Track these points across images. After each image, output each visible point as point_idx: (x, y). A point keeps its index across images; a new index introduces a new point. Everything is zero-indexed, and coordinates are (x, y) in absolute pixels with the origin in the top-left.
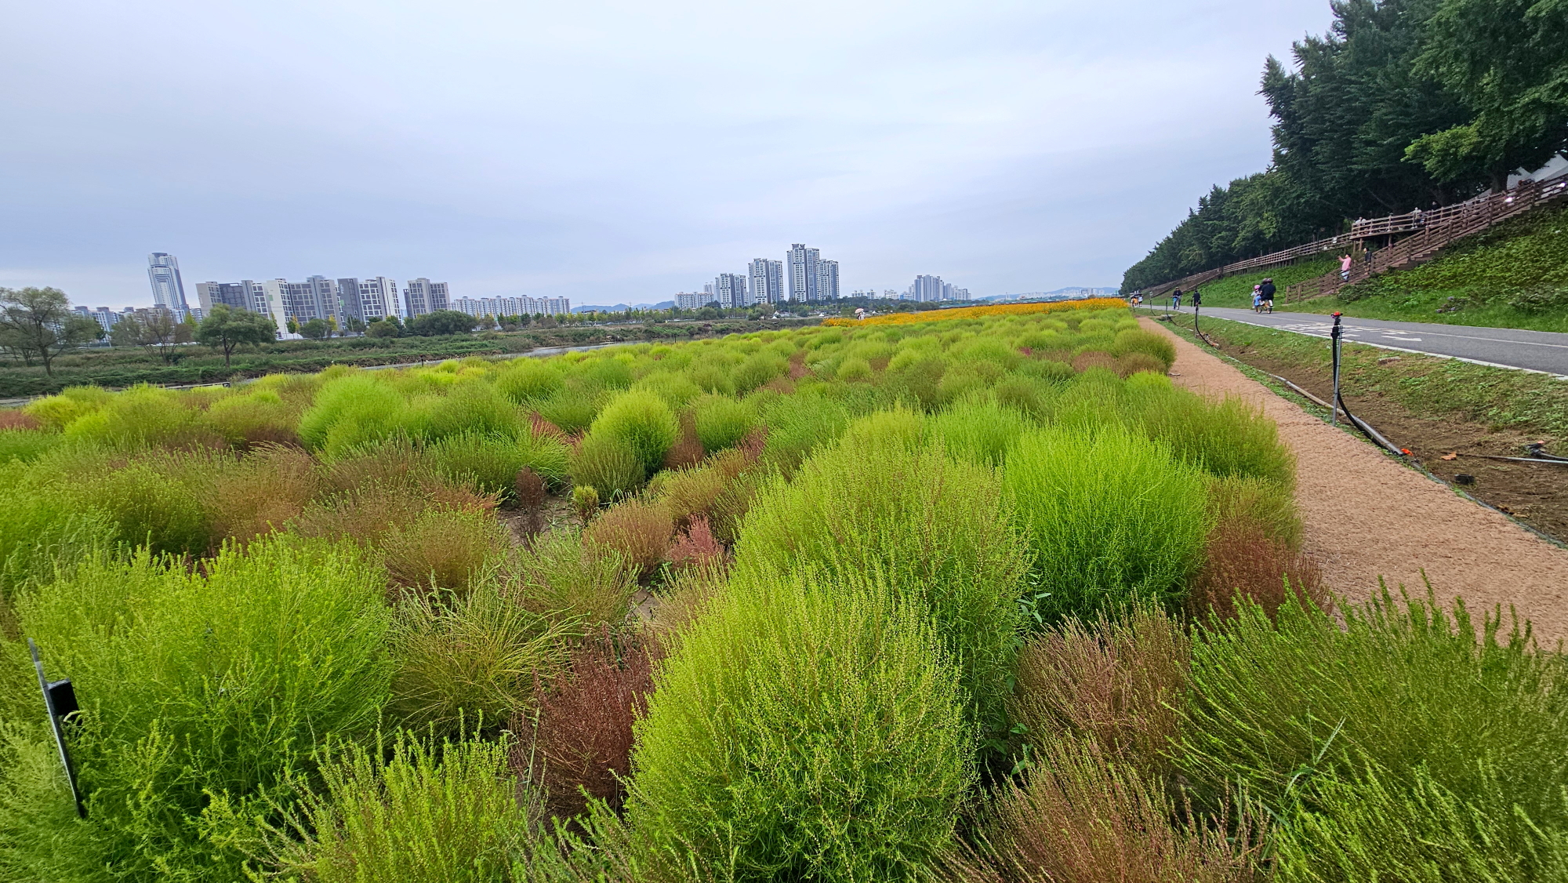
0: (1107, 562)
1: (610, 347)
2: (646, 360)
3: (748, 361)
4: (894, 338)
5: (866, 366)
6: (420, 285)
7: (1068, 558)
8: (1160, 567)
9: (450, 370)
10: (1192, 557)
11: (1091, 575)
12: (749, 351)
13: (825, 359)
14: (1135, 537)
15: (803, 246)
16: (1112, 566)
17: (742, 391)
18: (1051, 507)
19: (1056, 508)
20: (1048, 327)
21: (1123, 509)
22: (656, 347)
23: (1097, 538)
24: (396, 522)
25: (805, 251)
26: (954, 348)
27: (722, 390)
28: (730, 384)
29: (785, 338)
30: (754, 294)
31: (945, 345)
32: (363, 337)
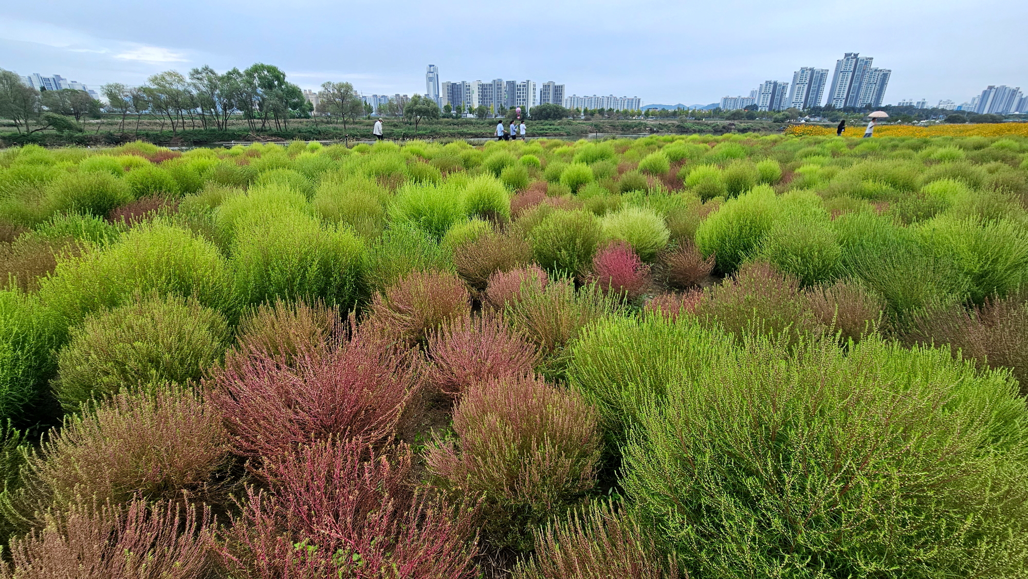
6: (549, 86)
15: (856, 55)
25: (857, 60)
30: (793, 100)
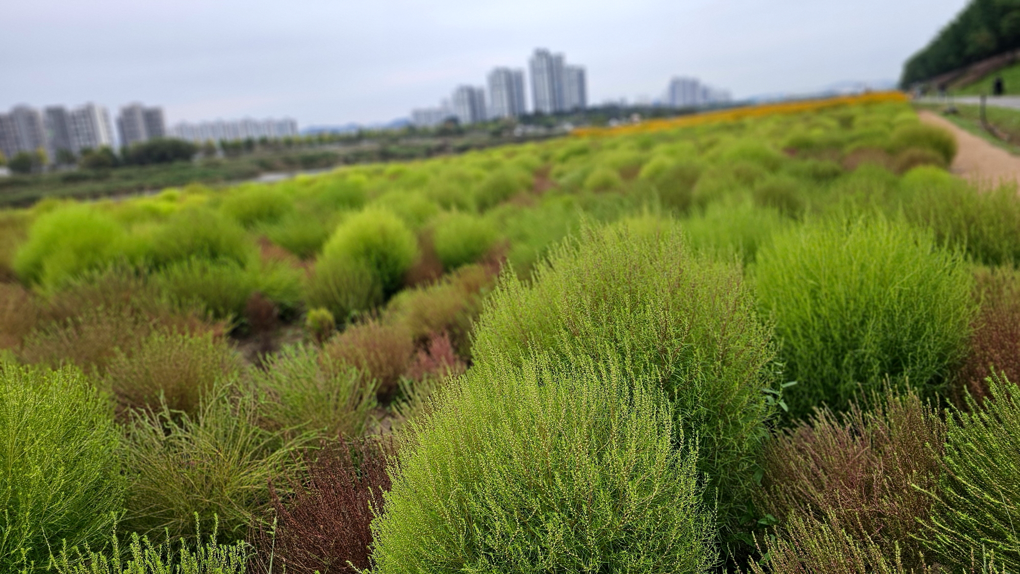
0: (864, 355)
1: (341, 169)
2: (380, 181)
3: (489, 177)
4: (646, 146)
5: (614, 176)
7: (822, 354)
8: (921, 358)
9: (171, 199)
10: (955, 347)
11: (847, 370)
12: (491, 166)
13: (572, 171)
14: (893, 328)
15: (546, 52)
16: (869, 358)
17: (483, 206)
18: (803, 301)
19: (808, 301)
20: (816, 125)
21: (880, 300)
22: (392, 167)
23: (852, 332)
24: (122, 348)
25: (549, 56)
26: (711, 152)
27: (462, 207)
28: (470, 200)
29: (529, 153)
30: (495, 106)
31: (702, 150)
32: (74, 169)
